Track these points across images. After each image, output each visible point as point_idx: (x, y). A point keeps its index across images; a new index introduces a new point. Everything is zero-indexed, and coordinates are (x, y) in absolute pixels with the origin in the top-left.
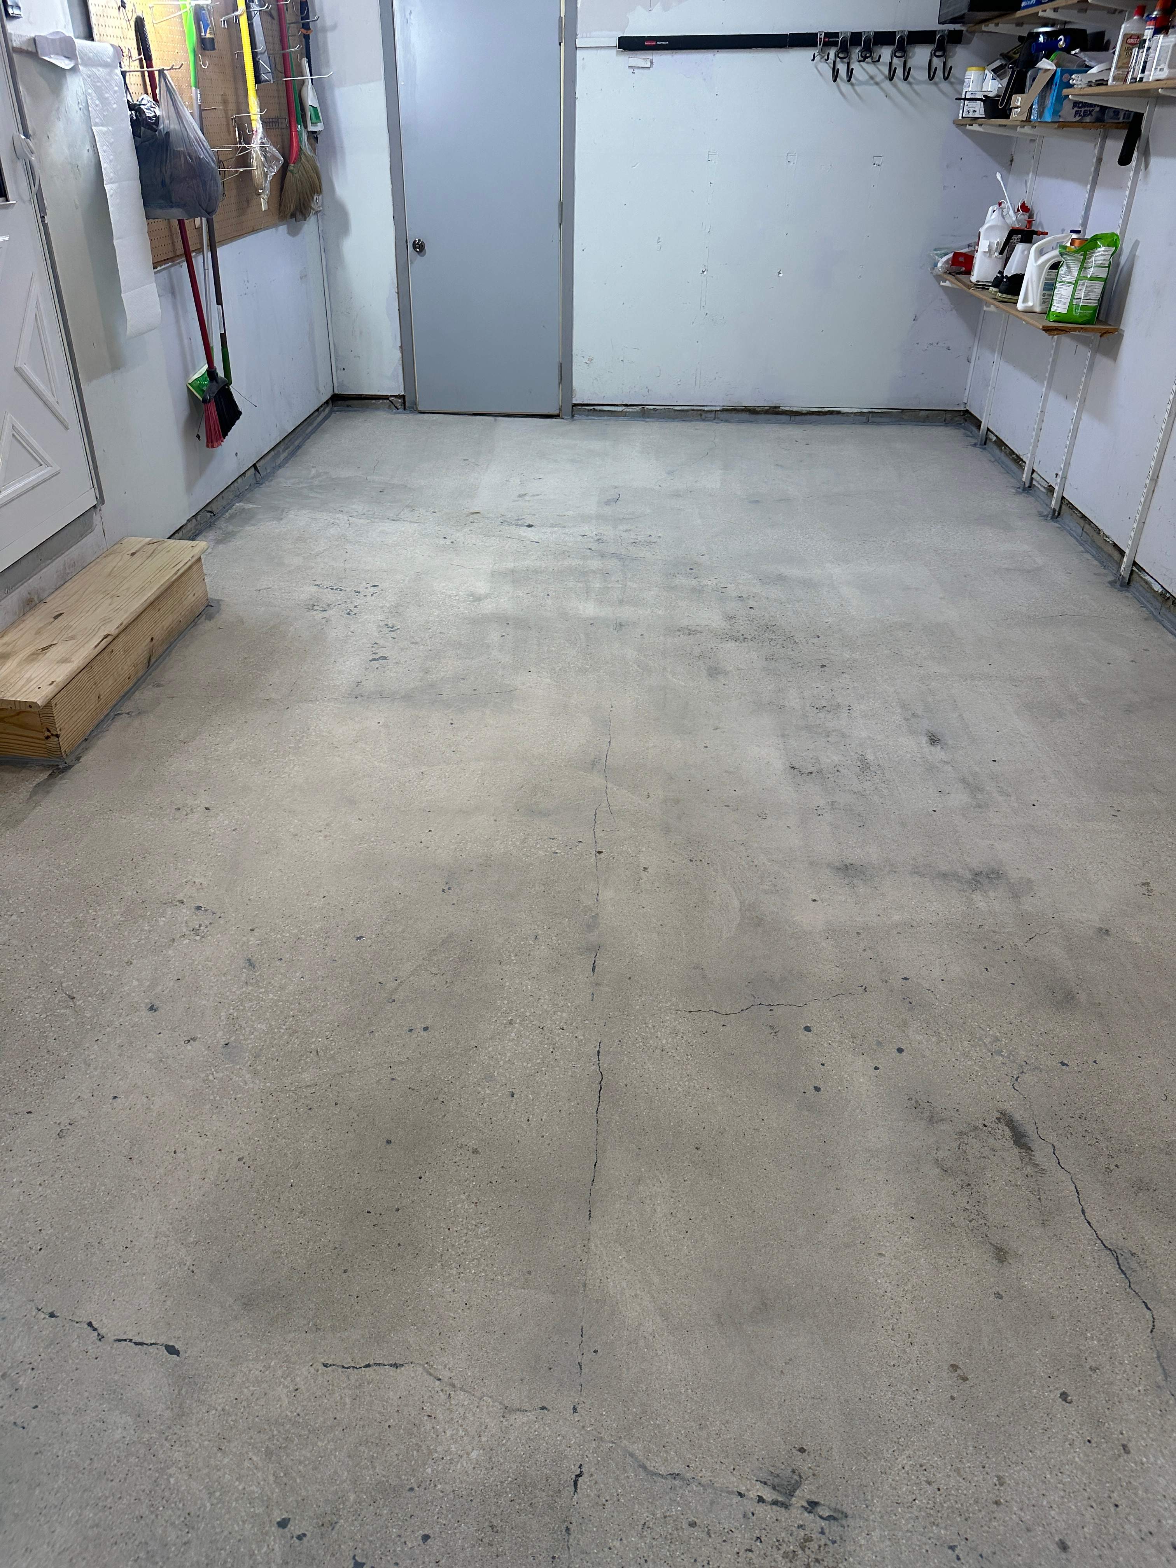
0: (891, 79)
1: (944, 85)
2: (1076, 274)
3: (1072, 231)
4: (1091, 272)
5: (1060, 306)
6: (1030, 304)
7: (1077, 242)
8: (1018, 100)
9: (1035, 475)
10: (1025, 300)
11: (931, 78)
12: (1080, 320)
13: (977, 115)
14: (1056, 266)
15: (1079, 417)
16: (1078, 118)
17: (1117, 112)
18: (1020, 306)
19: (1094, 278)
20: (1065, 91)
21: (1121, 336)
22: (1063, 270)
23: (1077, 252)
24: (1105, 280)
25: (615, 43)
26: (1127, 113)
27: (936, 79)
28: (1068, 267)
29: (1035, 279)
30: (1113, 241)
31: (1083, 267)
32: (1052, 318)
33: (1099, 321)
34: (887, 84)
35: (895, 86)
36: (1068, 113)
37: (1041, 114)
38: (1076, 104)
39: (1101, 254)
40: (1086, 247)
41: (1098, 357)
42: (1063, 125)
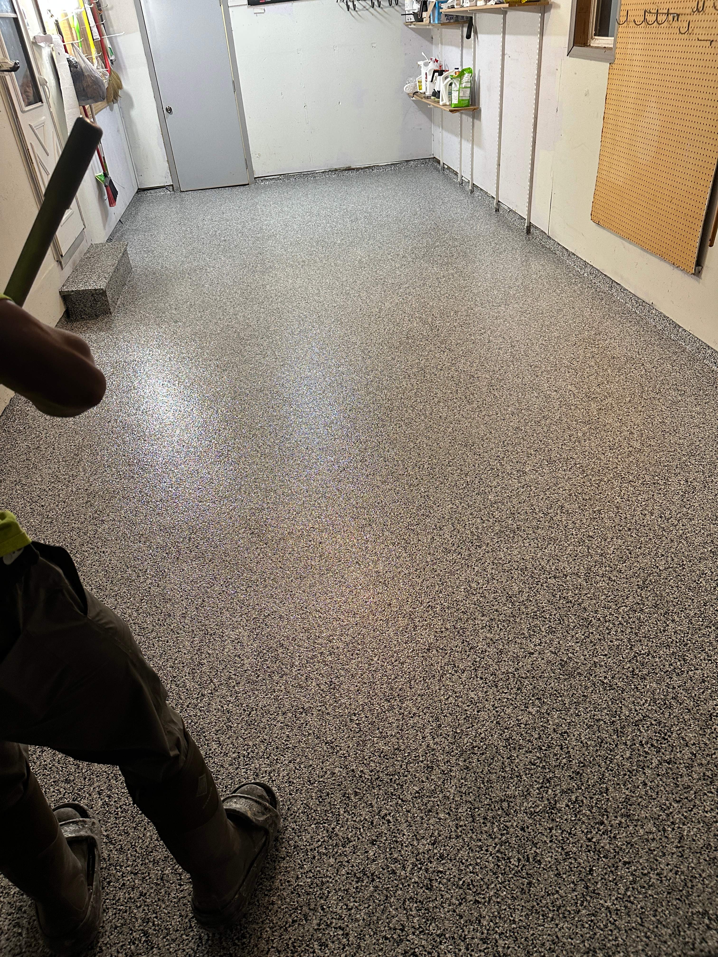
0: (373, 7)
1: (397, 7)
2: (458, 86)
3: (456, 69)
4: (463, 86)
5: (455, 101)
6: (444, 102)
7: (457, 73)
8: (425, 14)
9: (463, 178)
10: (442, 100)
11: (390, 5)
12: (464, 106)
13: (412, 21)
14: (451, 84)
15: (473, 148)
16: (448, 21)
17: (463, 17)
18: (441, 103)
19: (465, 87)
20: (441, 10)
21: (480, 110)
22: (453, 85)
23: (457, 77)
24: (470, 87)
26: (467, 17)
27: (393, 5)
28: (455, 84)
29: (444, 90)
30: (470, 71)
31: (460, 84)
32: (453, 106)
33: (472, 105)
34: (371, 10)
35: (375, 10)
36: (444, 19)
37: (434, 21)
38: (446, 15)
39: (466, 77)
40: (461, 75)
41: (475, 120)
42: (443, 24)
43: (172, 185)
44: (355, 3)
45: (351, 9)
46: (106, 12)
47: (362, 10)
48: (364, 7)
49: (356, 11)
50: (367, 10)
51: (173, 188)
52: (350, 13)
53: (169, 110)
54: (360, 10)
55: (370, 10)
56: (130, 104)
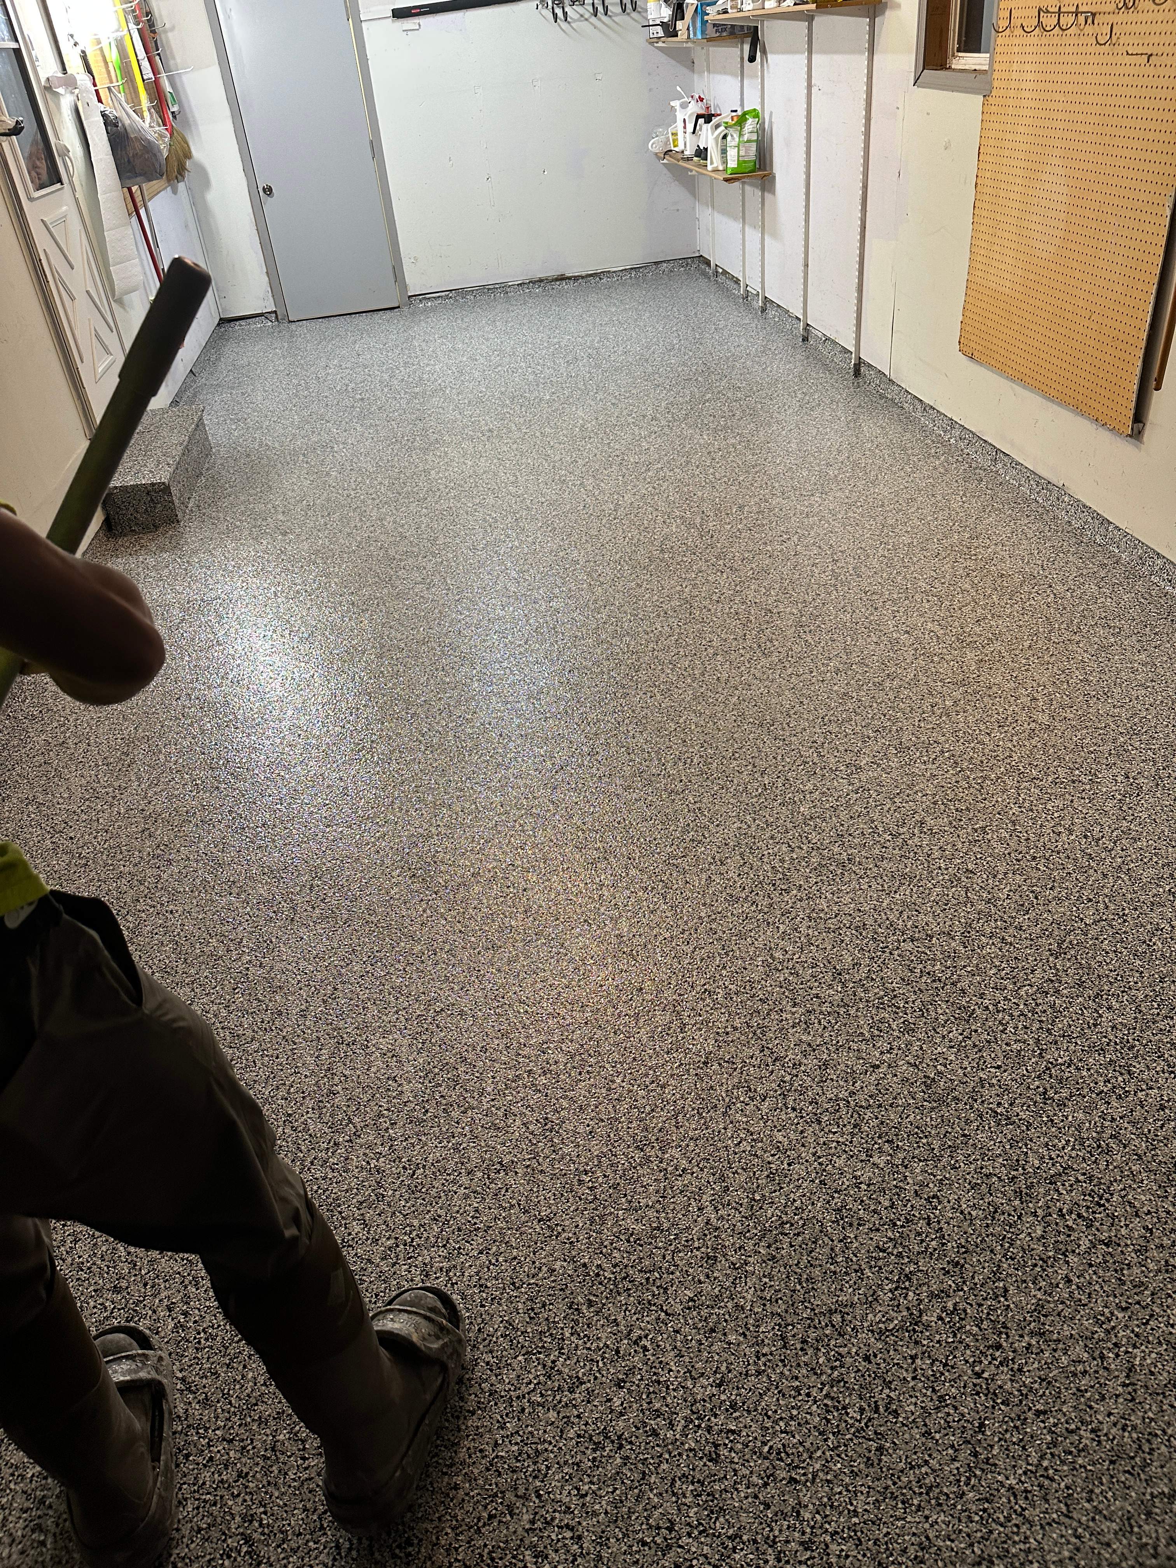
0: (596, 16)
1: (634, 15)
2: (737, 139)
3: (732, 111)
4: (746, 138)
5: (732, 164)
6: (715, 165)
7: (735, 118)
8: (680, 25)
9: (748, 288)
10: (712, 163)
11: (624, 11)
12: (747, 171)
13: (660, 35)
14: (725, 137)
15: (763, 239)
16: (718, 34)
17: (742, 27)
18: (710, 168)
19: (749, 141)
20: (706, 18)
21: (774, 177)
22: (729, 138)
23: (735, 124)
24: (757, 141)
25: (390, 14)
26: (749, 27)
27: (628, 11)
28: (732, 136)
29: (714, 146)
30: (755, 114)
31: (741, 135)
32: (729, 172)
33: (760, 169)
34: (593, 19)
35: (600, 19)
36: (711, 32)
37: (695, 35)
38: (714, 25)
39: (750, 124)
40: (741, 121)
41: (766, 194)
42: (709, 40)
43: (275, 312)
44: (566, 9)
45: (561, 20)
46: (163, 36)
47: (578, 20)
48: (582, 16)
49: (569, 23)
50: (586, 20)
51: (277, 317)
52: (559, 25)
53: (268, 191)
54: (575, 21)
55: (590, 20)
56: (205, 182)
